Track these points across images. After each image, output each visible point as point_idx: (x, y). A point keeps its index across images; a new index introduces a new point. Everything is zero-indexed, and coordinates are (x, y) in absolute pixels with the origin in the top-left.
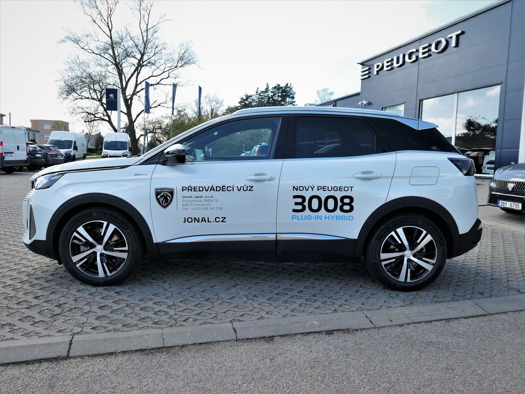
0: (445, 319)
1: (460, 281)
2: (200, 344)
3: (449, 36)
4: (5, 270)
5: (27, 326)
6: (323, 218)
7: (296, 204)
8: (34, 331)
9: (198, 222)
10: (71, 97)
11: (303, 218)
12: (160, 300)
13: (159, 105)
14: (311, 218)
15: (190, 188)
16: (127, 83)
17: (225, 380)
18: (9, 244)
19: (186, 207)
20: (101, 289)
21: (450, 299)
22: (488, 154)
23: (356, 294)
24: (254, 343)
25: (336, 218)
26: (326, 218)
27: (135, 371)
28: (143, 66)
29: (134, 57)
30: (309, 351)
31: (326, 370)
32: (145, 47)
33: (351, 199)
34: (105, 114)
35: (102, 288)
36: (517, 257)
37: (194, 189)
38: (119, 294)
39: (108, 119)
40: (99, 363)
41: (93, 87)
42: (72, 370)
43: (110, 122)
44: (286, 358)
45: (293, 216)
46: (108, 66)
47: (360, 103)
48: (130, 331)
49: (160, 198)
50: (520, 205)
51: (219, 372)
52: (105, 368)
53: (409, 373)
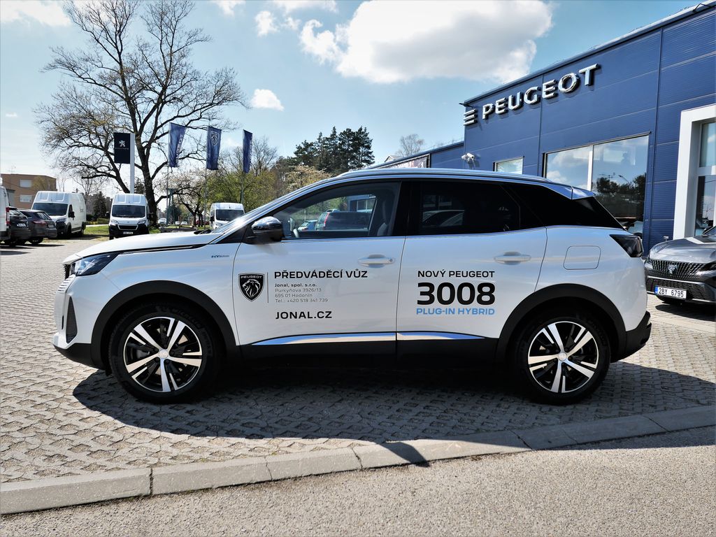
0: (615, 439)
1: (623, 391)
2: (317, 475)
3: (581, 71)
4: (28, 385)
5: (83, 456)
6: (456, 311)
7: (422, 293)
8: (96, 464)
9: (296, 317)
10: (63, 144)
11: (431, 311)
12: (248, 421)
13: (188, 156)
14: (441, 312)
15: (285, 274)
16: (143, 125)
17: (363, 519)
18: (20, 349)
19: (279, 299)
20: (166, 408)
21: (616, 413)
22: (633, 225)
23: (498, 409)
24: (385, 472)
25: (473, 311)
26: (459, 311)
27: (243, 511)
28: (166, 102)
29: (153, 90)
30: (457, 482)
31: (484, 504)
32: (168, 76)
33: (492, 287)
34: (112, 167)
35: (166, 406)
36: (688, 360)
37: (291, 275)
38: (192, 414)
39: (115, 175)
40: (194, 502)
41: (95, 129)
42: (162, 512)
43: (118, 178)
44: (431, 490)
45: (418, 309)
46: (116, 101)
47: (463, 157)
48: (224, 461)
49: (246, 287)
50: (685, 293)
51: (351, 509)
52: (204, 509)
53: (587, 505)
